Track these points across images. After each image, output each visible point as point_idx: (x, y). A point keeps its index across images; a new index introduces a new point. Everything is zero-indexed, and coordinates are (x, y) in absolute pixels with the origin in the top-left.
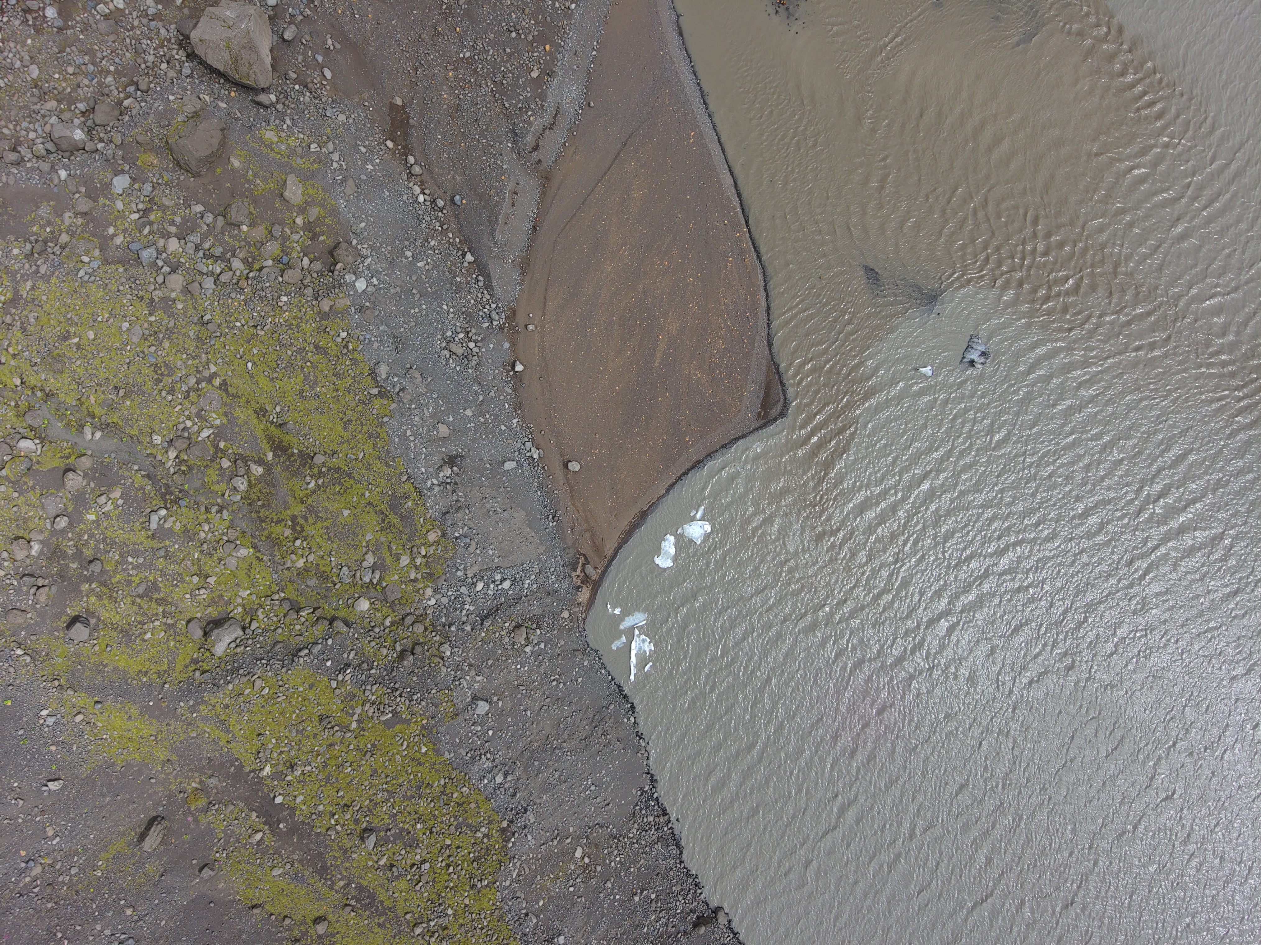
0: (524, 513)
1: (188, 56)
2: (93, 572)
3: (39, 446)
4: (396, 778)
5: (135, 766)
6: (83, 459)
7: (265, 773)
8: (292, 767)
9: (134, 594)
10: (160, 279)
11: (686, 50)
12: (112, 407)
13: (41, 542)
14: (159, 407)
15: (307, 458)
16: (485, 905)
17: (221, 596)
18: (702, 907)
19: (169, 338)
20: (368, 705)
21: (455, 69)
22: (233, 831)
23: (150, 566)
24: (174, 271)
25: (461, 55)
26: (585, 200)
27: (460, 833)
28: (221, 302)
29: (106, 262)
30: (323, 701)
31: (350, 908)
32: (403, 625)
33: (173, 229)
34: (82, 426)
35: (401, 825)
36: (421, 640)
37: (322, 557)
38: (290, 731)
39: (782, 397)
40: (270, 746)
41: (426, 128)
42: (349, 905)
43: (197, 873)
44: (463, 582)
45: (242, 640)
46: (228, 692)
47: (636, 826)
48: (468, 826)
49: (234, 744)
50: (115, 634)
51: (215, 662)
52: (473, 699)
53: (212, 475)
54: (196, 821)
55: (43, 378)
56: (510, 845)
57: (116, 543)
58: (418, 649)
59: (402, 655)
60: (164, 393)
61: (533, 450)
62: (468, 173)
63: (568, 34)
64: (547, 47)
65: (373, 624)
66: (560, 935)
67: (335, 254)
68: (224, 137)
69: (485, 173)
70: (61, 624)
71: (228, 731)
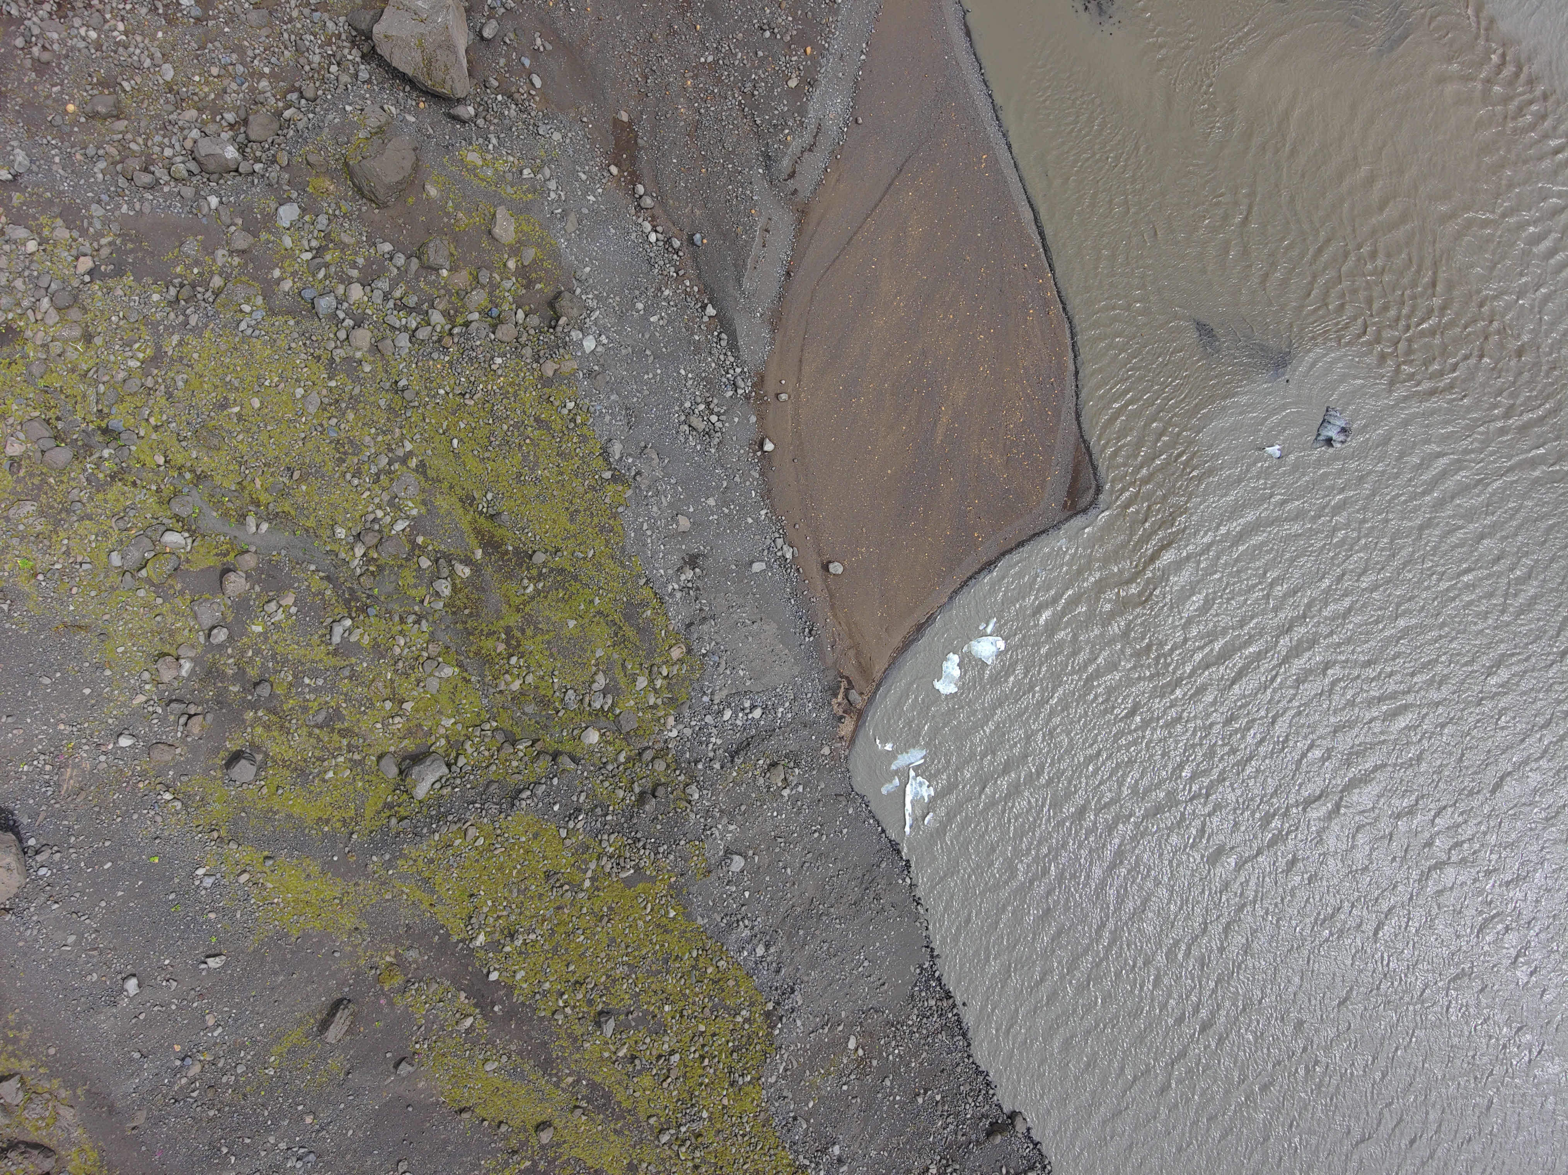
0: (775, 625)
1: (363, 57)
2: (259, 696)
3: (190, 541)
4: (638, 949)
5: (315, 937)
6: (247, 557)
7: (478, 944)
8: (512, 936)
9: (312, 723)
10: (342, 335)
11: (975, 54)
12: (284, 493)
13: (192, 659)
14: (343, 493)
15: (524, 557)
16: (748, 1106)
17: (420, 726)
18: (995, 1111)
19: (353, 408)
20: (605, 859)
21: (695, 77)
22: (436, 1016)
23: (333, 689)
24: (358, 324)
25: (702, 60)
26: (851, 239)
27: (716, 1017)
28: (420, 364)
29: (272, 312)
30: (549, 854)
31: (581, 1111)
32: (640, 760)
33: (355, 273)
34: (244, 516)
35: (645, 1007)
36: (663, 780)
37: (543, 678)
38: (511, 891)
39: (1094, 483)
40: (485, 909)
41: (659, 149)
42: (579, 1107)
43: (392, 1070)
44: (708, 709)
45: (448, 780)
46: (433, 844)
47: (915, 1010)
48: (726, 1008)
49: (439, 907)
50: (288, 773)
51: (415, 805)
52: (726, 852)
53: (408, 576)
54: (391, 1004)
55: (194, 456)
56: (777, 1032)
57: (288, 661)
58: (661, 791)
59: (642, 799)
60: (348, 476)
61: (785, 547)
62: (709, 205)
63: (834, 34)
64: (809, 50)
65: (604, 760)
66: (834, 1144)
67: (557, 305)
68: (417, 159)
69: (731, 206)
70: (219, 762)
71: (433, 892)
